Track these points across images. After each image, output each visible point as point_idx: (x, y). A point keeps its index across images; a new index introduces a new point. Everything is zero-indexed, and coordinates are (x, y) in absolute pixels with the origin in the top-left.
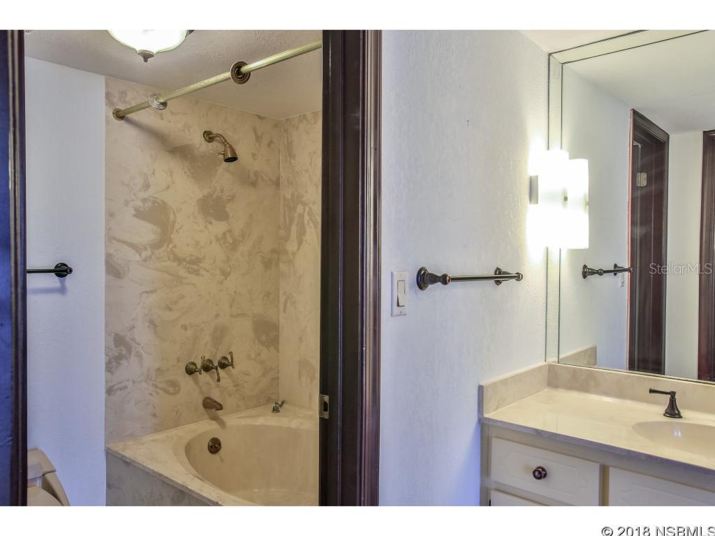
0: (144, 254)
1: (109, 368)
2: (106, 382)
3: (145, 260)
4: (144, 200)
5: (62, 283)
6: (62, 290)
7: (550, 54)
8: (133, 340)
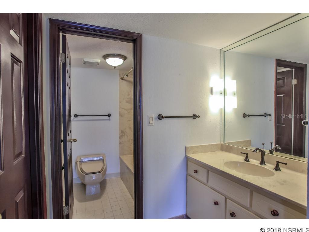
0: (128, 111)
1: (120, 138)
2: (119, 141)
3: (128, 113)
4: (128, 98)
5: (109, 118)
6: (109, 120)
7: (221, 50)
8: (125, 132)
